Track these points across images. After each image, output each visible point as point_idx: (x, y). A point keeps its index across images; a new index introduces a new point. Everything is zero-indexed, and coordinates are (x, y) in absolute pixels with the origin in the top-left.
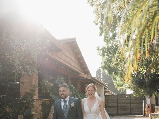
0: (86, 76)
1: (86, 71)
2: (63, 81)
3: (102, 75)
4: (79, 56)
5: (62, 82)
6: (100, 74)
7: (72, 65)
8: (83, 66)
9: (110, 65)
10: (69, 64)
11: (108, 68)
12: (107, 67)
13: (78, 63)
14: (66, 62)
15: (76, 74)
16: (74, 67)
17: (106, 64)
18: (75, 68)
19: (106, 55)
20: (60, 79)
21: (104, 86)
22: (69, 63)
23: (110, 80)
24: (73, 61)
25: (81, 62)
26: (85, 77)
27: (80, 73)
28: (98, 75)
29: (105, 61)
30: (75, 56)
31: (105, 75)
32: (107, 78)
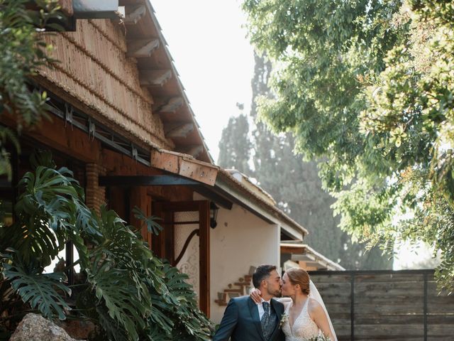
0: (187, 169)
1: (181, 133)
2: (69, 197)
3: (252, 152)
4: (145, 51)
5: (65, 200)
6: (243, 148)
7: (106, 102)
8: (167, 109)
9: (312, 102)
10: (92, 92)
11: (301, 121)
12: (298, 115)
13: (141, 92)
14: (76, 81)
15: (135, 153)
16: (120, 112)
17: (291, 97)
18: (125, 116)
19: (296, 45)
20: (56, 181)
21: (280, 225)
22: (93, 87)
23: (301, 186)
24: (113, 75)
25: (159, 81)
26: (181, 173)
27: (156, 149)
28: (234, 154)
29: (286, 76)
30: (123, 46)
31: (273, 153)
32: (282, 172)
